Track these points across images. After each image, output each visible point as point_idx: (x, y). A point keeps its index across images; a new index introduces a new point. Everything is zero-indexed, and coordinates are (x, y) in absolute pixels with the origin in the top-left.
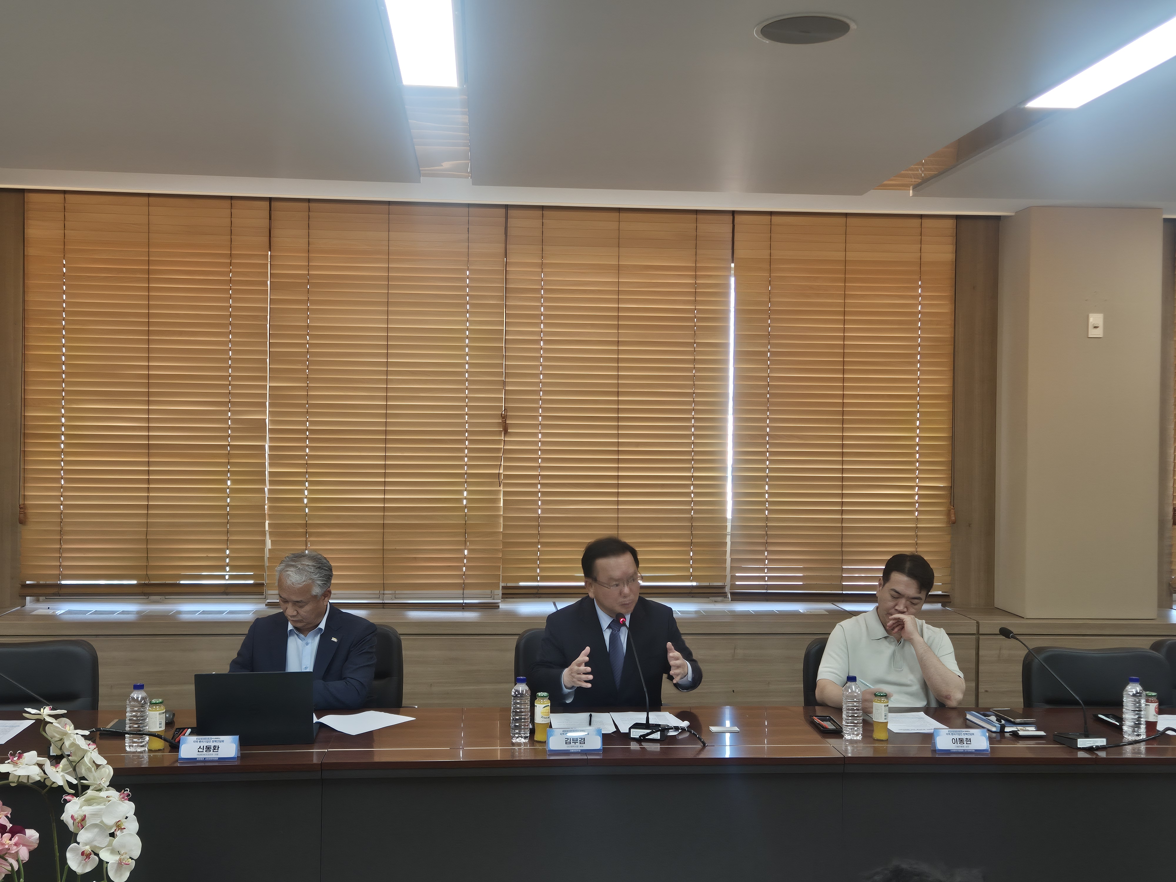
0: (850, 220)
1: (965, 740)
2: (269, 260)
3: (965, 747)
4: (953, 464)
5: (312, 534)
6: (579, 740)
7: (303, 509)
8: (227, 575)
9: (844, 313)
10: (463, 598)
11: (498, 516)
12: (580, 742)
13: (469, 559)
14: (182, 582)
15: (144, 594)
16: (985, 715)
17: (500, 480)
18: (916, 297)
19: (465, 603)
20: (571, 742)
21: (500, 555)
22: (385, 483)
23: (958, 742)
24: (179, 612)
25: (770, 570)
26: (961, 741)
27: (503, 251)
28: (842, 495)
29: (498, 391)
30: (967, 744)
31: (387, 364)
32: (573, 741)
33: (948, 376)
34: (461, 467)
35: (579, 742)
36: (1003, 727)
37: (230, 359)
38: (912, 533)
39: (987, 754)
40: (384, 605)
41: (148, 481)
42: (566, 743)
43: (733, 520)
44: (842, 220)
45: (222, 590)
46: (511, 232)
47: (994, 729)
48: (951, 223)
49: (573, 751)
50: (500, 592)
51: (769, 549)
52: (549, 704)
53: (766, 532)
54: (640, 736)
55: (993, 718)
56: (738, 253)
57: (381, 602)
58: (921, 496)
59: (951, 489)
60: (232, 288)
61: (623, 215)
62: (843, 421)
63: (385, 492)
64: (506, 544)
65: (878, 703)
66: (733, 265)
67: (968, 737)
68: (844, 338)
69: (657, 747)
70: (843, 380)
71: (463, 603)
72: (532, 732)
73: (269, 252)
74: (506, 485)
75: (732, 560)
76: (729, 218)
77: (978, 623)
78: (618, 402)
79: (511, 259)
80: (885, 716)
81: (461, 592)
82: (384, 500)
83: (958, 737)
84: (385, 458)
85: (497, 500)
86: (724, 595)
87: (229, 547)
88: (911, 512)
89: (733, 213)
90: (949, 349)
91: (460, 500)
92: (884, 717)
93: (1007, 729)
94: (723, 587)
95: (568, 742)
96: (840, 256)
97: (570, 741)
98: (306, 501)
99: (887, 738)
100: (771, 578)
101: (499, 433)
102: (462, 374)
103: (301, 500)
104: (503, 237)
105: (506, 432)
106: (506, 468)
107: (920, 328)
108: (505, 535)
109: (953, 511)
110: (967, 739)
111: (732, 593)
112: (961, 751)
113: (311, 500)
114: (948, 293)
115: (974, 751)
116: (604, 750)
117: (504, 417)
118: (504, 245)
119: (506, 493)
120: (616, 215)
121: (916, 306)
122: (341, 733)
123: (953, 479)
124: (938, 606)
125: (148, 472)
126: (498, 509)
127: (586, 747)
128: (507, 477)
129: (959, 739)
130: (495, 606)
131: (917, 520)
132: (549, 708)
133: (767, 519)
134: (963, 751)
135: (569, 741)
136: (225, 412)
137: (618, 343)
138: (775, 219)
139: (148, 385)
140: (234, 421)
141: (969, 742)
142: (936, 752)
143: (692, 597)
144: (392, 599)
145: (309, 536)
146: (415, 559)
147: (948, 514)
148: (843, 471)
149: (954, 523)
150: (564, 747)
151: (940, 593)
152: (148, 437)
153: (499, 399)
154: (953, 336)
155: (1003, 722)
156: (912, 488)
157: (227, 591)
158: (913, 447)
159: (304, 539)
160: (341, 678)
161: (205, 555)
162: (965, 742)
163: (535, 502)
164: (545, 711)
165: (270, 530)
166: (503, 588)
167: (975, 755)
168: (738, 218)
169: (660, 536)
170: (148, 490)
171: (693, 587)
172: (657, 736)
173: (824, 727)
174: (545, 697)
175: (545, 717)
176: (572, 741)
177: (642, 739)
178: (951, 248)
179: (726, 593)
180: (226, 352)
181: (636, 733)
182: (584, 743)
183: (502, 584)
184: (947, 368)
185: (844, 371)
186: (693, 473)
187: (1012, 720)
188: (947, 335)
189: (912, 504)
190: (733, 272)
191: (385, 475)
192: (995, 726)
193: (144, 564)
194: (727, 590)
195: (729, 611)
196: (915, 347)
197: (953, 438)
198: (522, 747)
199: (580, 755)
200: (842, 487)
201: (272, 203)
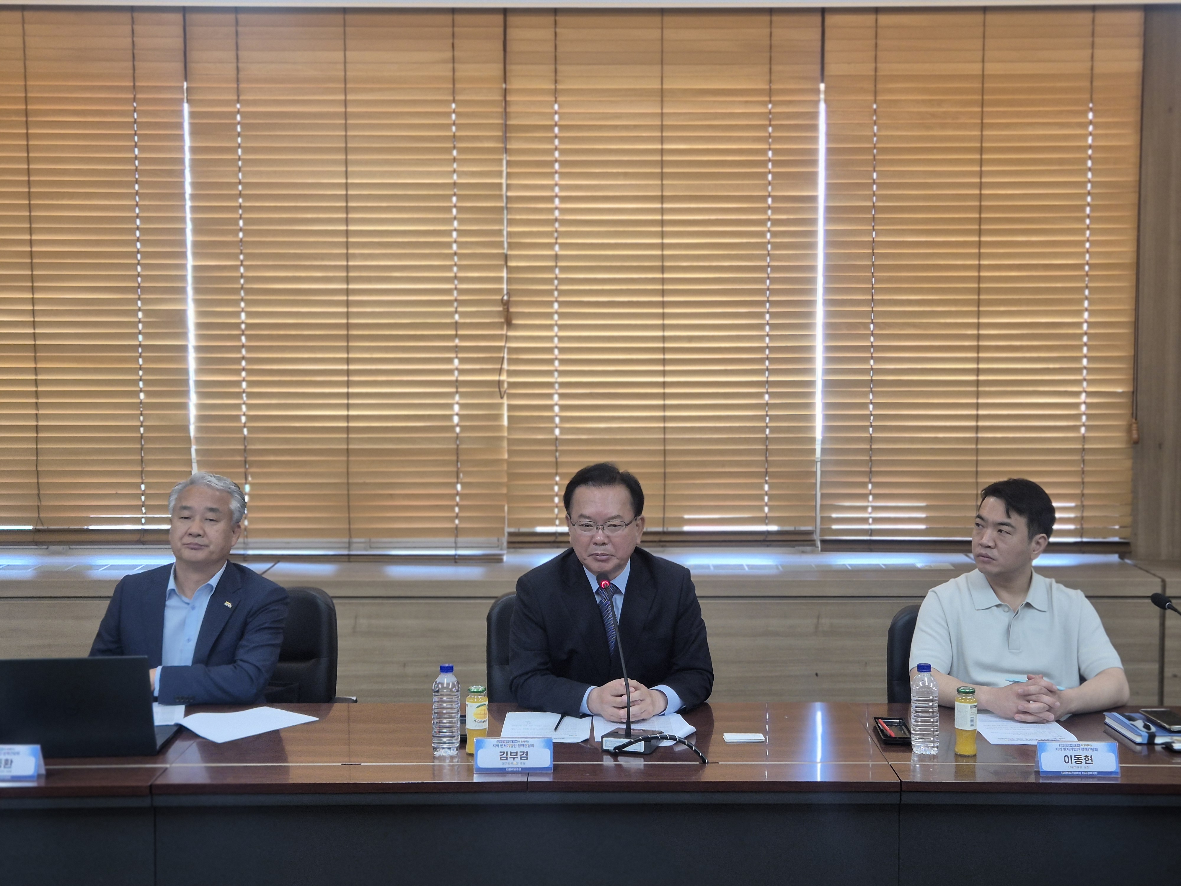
0: (991, 18)
1: (1083, 758)
2: (185, 95)
3: (1083, 768)
4: (1136, 359)
5: (253, 464)
6: (519, 754)
7: (240, 430)
8: (143, 518)
9: (981, 150)
10: (456, 548)
11: (500, 438)
12: (521, 757)
13: (463, 496)
14: (92, 527)
15: (36, 543)
16: (1131, 719)
17: (502, 390)
18: (1085, 125)
19: (459, 556)
20: (508, 758)
21: (504, 491)
22: (348, 395)
23: (1074, 761)
24: (91, 567)
25: (875, 508)
26: (1078, 759)
27: (501, 73)
28: (977, 406)
29: (498, 268)
30: (1086, 763)
31: (347, 233)
32: (511, 755)
33: (1132, 236)
34: (450, 372)
35: (519, 758)
36: (1152, 737)
37: (138, 228)
38: (1077, 457)
39: (1116, 779)
40: (349, 558)
41: (37, 394)
42: (501, 758)
43: (824, 440)
44: (978, 18)
45: (136, 537)
46: (513, 47)
47: (1139, 740)
48: (1137, 17)
49: (510, 770)
50: (505, 539)
51: (873, 480)
52: (487, 703)
53: (871, 457)
54: (615, 748)
55: (1139, 724)
56: (832, 69)
57: (345, 552)
58: (1089, 405)
59: (1134, 393)
60: (138, 132)
61: (668, 19)
62: (979, 303)
63: (348, 406)
64: (512, 476)
65: (962, 702)
66: (822, 86)
67: (1089, 754)
68: (981, 186)
69: (639, 763)
70: (980, 244)
71: (455, 555)
72: (464, 741)
73: (185, 84)
74: (511, 396)
75: (823, 495)
76: (818, 19)
77: (1163, 581)
78: (663, 281)
79: (514, 84)
80: (972, 721)
81: (452, 539)
82: (348, 418)
83: (1073, 753)
84: (348, 361)
85: (498, 417)
86: (812, 542)
87: (145, 481)
88: (1076, 428)
89: (823, 11)
90: (1133, 198)
91: (450, 417)
92: (969, 723)
93: (1159, 740)
94: (810, 533)
95: (503, 756)
96: (976, 68)
97: (507, 755)
98: (243, 419)
99: (975, 753)
100: (876, 520)
101: (499, 326)
102: (449, 245)
103: (237, 418)
104: (501, 54)
105: (509, 324)
106: (510, 373)
107: (1090, 169)
108: (510, 463)
109: (1134, 426)
110: (1086, 756)
111: (823, 542)
112: (1077, 773)
113: (250, 418)
114: (1133, 118)
115: (1096, 773)
116: (556, 768)
117: (506, 304)
118: (501, 66)
119: (511, 408)
120: (656, 19)
121: (1085, 137)
122: (204, 740)
123: (1135, 380)
124: (1114, 558)
125: (36, 382)
126: (500, 428)
127: (529, 764)
128: (511, 385)
129: (1075, 756)
130: (497, 559)
131: (1084, 438)
132: (485, 708)
133: (871, 439)
134: (1080, 773)
135: (505, 755)
136: (134, 301)
137: (662, 199)
138: (884, 19)
139: (32, 266)
140: (147, 313)
141: (1090, 761)
142: (1039, 775)
143: (768, 546)
144: (365, 549)
145: (250, 467)
146: (391, 496)
147: (1129, 430)
148: (978, 371)
149: (1136, 443)
150: (498, 764)
151: (1116, 539)
152: (34, 336)
153: (499, 280)
154: (1138, 179)
155: (1153, 729)
156: (1077, 394)
157: (143, 539)
158: (1080, 336)
159: (242, 470)
160: (232, 660)
161: (114, 492)
162: (1083, 761)
163: (551, 419)
164: (479, 712)
165: (199, 458)
166: (510, 534)
167: (1099, 780)
168: (830, 19)
169: (723, 464)
170: (37, 405)
171: (769, 533)
172: (639, 747)
173: (887, 736)
174: (481, 692)
175: (480, 720)
176: (509, 756)
177: (618, 752)
178: (1136, 53)
179: (814, 541)
180: (133, 220)
181: (610, 744)
182: (527, 759)
183: (507, 530)
184: (1129, 226)
185: (980, 232)
186: (767, 378)
187: (1167, 726)
188: (1130, 177)
189: (1078, 417)
190: (822, 96)
191: (348, 384)
192: (1140, 735)
193: (34, 504)
194: (817, 537)
195: (817, 566)
196: (1083, 196)
197: (1136, 324)
198: (447, 763)
199: (520, 775)
200: (978, 394)
201: (188, 16)
